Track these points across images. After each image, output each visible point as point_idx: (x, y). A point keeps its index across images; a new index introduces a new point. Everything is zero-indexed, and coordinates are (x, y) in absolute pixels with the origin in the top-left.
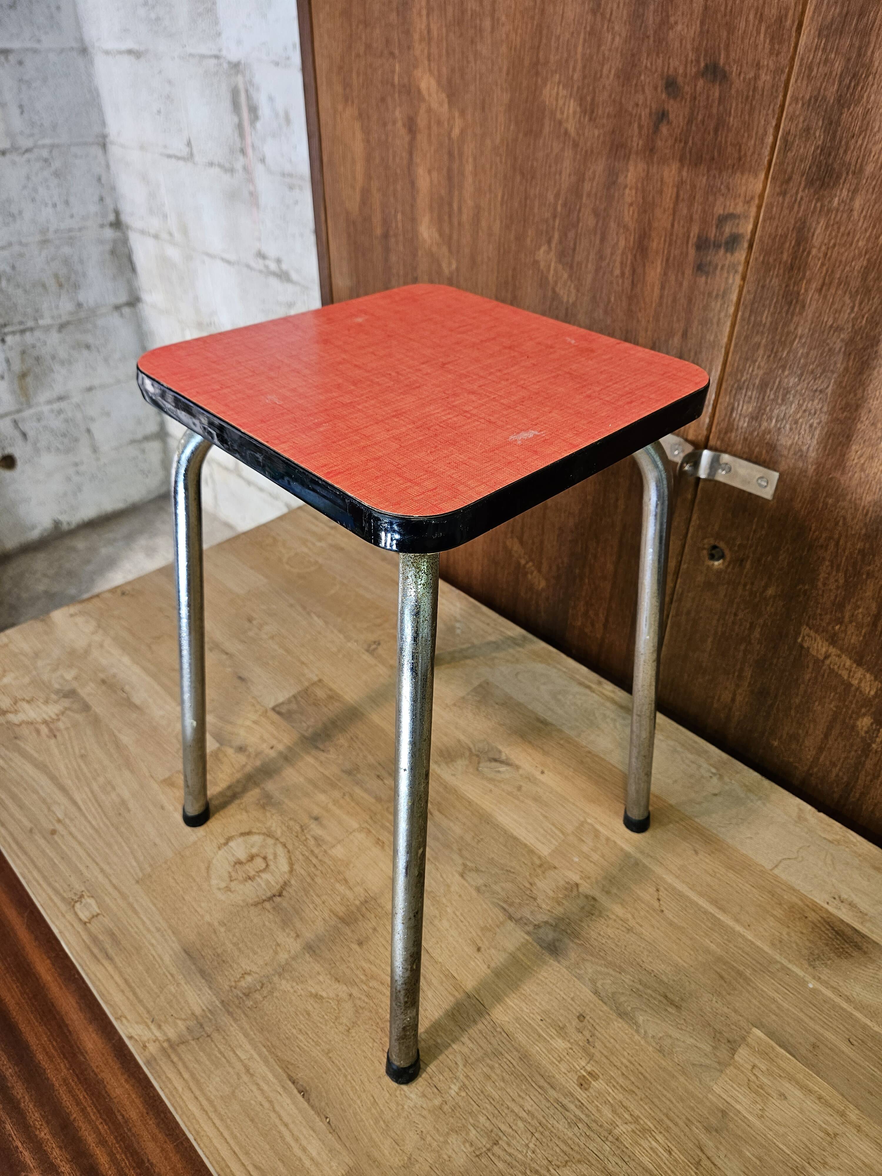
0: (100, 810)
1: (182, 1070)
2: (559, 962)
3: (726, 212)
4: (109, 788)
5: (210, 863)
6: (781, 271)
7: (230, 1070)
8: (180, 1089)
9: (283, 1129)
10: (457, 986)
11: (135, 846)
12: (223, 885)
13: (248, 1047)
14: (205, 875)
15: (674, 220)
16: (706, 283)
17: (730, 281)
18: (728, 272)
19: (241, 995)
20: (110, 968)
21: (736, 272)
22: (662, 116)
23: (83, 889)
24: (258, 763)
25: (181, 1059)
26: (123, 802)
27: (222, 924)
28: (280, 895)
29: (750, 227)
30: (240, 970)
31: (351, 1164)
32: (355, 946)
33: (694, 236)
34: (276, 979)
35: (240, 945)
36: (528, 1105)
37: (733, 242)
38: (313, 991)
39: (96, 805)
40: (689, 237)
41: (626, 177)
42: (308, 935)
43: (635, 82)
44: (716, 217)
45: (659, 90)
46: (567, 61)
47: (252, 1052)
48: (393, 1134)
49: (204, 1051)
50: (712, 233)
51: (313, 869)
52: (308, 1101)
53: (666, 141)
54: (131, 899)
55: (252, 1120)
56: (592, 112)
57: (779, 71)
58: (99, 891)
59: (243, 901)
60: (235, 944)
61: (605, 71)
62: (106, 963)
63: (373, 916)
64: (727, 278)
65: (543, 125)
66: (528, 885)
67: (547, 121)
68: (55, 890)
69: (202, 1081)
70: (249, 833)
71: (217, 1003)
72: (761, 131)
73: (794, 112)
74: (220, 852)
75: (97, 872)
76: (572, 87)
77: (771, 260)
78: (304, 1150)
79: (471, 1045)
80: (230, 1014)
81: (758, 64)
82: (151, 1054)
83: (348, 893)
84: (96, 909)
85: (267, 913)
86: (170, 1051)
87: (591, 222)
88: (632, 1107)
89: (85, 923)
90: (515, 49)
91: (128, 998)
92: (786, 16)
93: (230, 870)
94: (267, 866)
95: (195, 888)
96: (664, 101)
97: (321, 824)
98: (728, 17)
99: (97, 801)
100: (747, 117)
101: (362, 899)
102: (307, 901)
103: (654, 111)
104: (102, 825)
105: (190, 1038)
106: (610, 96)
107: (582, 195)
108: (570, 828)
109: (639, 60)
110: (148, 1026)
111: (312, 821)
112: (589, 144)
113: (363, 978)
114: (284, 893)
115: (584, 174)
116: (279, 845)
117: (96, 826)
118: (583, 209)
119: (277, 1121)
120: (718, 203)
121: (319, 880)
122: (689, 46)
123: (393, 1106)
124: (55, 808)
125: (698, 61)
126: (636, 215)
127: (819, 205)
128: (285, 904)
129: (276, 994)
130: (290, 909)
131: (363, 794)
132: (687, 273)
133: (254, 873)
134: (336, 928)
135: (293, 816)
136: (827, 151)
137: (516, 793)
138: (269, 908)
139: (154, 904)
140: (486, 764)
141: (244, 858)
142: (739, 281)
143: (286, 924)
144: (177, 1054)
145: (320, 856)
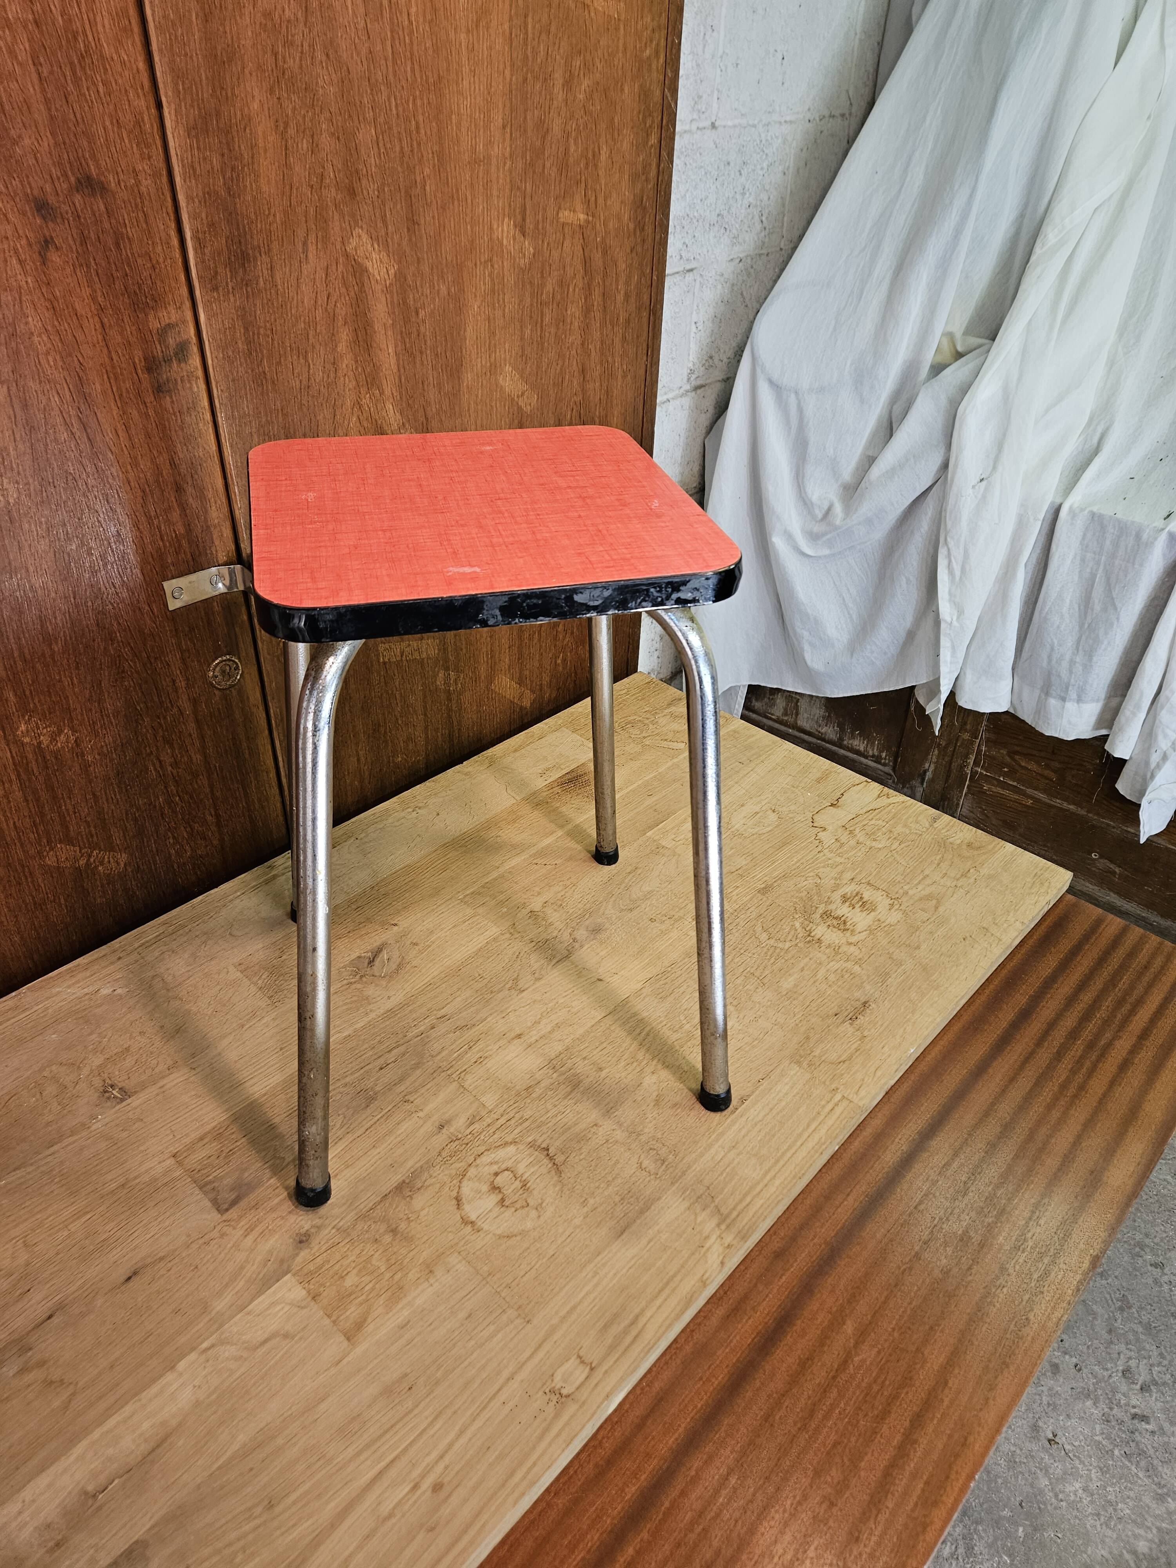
1: (744, 1204)
2: (606, 929)
3: (163, 324)
5: (500, 1237)
6: (242, 360)
7: (736, 1162)
8: (761, 1202)
9: (774, 1112)
12: (534, 1214)
13: (713, 1151)
14: (519, 1238)
15: (110, 352)
16: (172, 402)
17: (195, 388)
18: (189, 382)
19: (664, 1167)
20: (648, 1314)
21: (197, 378)
22: (47, 243)
23: (541, 1393)
25: (734, 1208)
26: (389, 1390)
27: (584, 1203)
28: (548, 1150)
29: (192, 331)
30: (638, 1173)
31: (788, 1062)
32: (604, 1073)
33: (140, 361)
34: (643, 1138)
35: (610, 1179)
37: (181, 352)
38: (653, 1104)
40: (134, 363)
41: (27, 323)
42: (594, 1115)
44: (155, 331)
45: (29, 214)
47: (716, 1146)
48: (761, 1036)
49: (723, 1189)
50: (158, 351)
51: (513, 1121)
52: (749, 1096)
53: (63, 268)
54: (555, 1322)
55: (774, 1136)
57: (156, 175)
58: (544, 1369)
59: (555, 1186)
60: (609, 1184)
63: (569, 1061)
64: (191, 388)
66: (534, 944)
68: (543, 1435)
69: (750, 1184)
70: (458, 1200)
71: (674, 1188)
72: (163, 235)
73: (195, 210)
74: (486, 1227)
75: (514, 1384)
77: (230, 353)
78: (786, 1094)
79: (685, 987)
80: (684, 1173)
81: (134, 170)
82: (734, 1238)
83: (543, 1085)
84: (574, 1361)
85: (571, 1157)
86: (728, 1221)
89: (592, 1366)
91: (681, 1280)
92: (143, 120)
93: (513, 1209)
94: (507, 1170)
95: (538, 1246)
96: (41, 227)
97: (449, 1122)
98: (81, 125)
100: (144, 226)
101: (551, 1072)
102: (554, 1121)
103: (32, 239)
104: (428, 1412)
105: (713, 1205)
110: (708, 1250)
111: (444, 1131)
113: (635, 1064)
114: (543, 1146)
116: (478, 1161)
120: (151, 318)
121: (527, 1114)
122: (48, 161)
123: (741, 1036)
125: (66, 175)
126: (60, 363)
127: (249, 289)
128: (558, 1143)
129: (659, 1135)
130: (564, 1138)
131: (408, 1082)
132: (148, 400)
133: (518, 1182)
134: (583, 1093)
135: (435, 1153)
136: (236, 240)
137: (420, 947)
138: (563, 1158)
139: (561, 1289)
140: (376, 969)
141: (495, 1198)
142: (203, 386)
143: (582, 1138)
144: (730, 1213)
145: (496, 1117)
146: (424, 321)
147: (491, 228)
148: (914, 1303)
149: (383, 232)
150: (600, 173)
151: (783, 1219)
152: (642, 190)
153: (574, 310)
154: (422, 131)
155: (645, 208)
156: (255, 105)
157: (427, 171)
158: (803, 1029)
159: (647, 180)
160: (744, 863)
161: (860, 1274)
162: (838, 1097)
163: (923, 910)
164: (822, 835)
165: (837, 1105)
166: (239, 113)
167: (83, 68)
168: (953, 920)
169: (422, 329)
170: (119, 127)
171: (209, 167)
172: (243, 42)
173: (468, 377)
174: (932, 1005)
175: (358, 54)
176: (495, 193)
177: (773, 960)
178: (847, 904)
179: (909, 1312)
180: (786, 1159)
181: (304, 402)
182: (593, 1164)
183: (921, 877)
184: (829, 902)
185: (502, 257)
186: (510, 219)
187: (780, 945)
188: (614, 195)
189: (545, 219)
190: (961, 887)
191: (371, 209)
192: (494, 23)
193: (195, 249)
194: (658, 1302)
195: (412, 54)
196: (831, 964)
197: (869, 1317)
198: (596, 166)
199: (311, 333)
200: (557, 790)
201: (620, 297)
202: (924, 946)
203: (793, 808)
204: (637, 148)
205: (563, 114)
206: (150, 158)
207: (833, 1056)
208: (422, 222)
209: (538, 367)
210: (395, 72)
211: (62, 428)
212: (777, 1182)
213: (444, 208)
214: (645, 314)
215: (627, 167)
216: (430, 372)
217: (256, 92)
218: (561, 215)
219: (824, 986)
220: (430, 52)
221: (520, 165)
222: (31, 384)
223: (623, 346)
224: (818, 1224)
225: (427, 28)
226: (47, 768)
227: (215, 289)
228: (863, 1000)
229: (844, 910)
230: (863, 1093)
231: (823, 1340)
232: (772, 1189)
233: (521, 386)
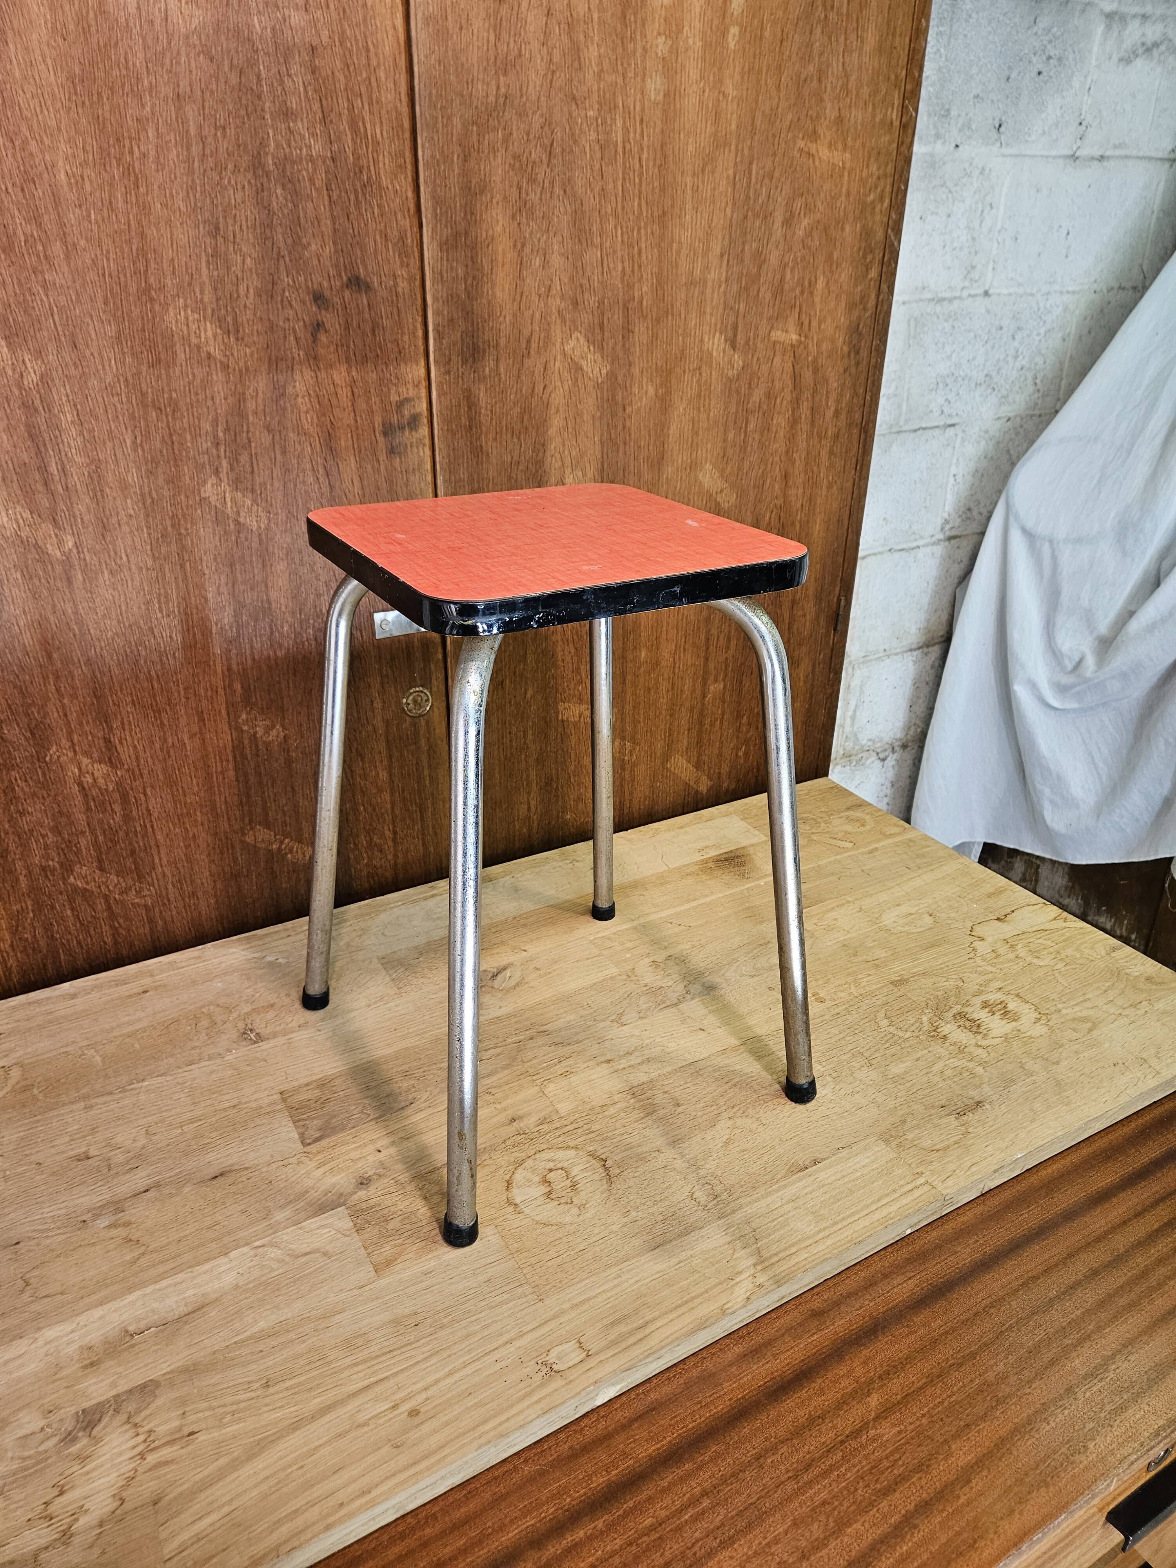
0: (395, 1353)
1: (788, 1253)
2: (722, 989)
3: (401, 398)
4: (360, 1341)
5: (538, 1223)
6: (463, 434)
7: (791, 1214)
9: (846, 1180)
10: (735, 1049)
11: (484, 1303)
12: (575, 1211)
13: (769, 1199)
14: (554, 1228)
15: (355, 416)
16: (401, 462)
17: (422, 454)
18: (418, 448)
19: (715, 1202)
20: (659, 1324)
21: (424, 445)
22: (318, 326)
23: (533, 1362)
24: (399, 1167)
25: (776, 1254)
26: (396, 1322)
27: (626, 1214)
28: (605, 1161)
29: (424, 405)
30: (687, 1201)
31: (875, 1138)
32: (680, 1109)
33: (379, 426)
34: (702, 1173)
35: (658, 1199)
36: (835, 1031)
37: (413, 422)
38: (721, 1145)
39: (383, 1358)
40: (374, 427)
41: (294, 387)
42: (660, 1142)
43: (279, 298)
44: (394, 403)
45: (308, 302)
46: (190, 284)
47: (775, 1196)
48: (854, 1109)
49: (770, 1235)
50: (394, 418)
51: (581, 1130)
52: (823, 1160)
53: (328, 347)
54: (566, 1306)
55: (839, 1200)
56: (238, 331)
57: (411, 279)
58: (543, 1342)
59: (602, 1193)
60: (655, 1203)
61: (242, 290)
62: (651, 1328)
63: (650, 1092)
64: (418, 453)
65: (175, 353)
66: (646, 988)
67: (179, 348)
68: (523, 1398)
69: (800, 1237)
70: (509, 1183)
71: (720, 1222)
72: (411, 327)
73: (439, 310)
74: (527, 1211)
75: (511, 1348)
76: (205, 310)
77: (454, 427)
78: (865, 1166)
80: (733, 1212)
81: (394, 275)
82: (768, 1281)
83: (618, 1106)
84: (573, 1344)
85: (626, 1172)
86: (766, 1264)
87: (266, 439)
88: (839, 982)
89: (588, 1356)
90: (110, 275)
91: (701, 1304)
93: (557, 1203)
94: (562, 1169)
95: (571, 1238)
96: (315, 313)
97: (521, 1118)
98: (357, 237)
99: (378, 1356)
100: (397, 318)
101: (629, 1097)
102: (618, 1139)
103: (308, 322)
104: (424, 1349)
105: (755, 1246)
106: (255, 315)
107: (247, 415)
108: (596, 951)
109: (279, 278)
110: (737, 1284)
111: (515, 1124)
112: (242, 364)
114: (603, 1157)
115: (244, 394)
116: (537, 1156)
117: (426, 1355)
118: (251, 429)
119: (840, 1182)
120: (393, 392)
121: (595, 1127)
122: (328, 263)
123: (831, 1105)
124: (362, 1418)
125: (340, 276)
126: (315, 421)
127: (476, 375)
128: (617, 1158)
129: (719, 1173)
130: (625, 1154)
131: (494, 1078)
132: (381, 459)
133: (568, 1181)
134: (655, 1121)
135: (501, 1140)
136: (470, 334)
137: (542, 972)
138: (618, 1171)
139: (581, 1281)
140: (497, 983)
141: (544, 1189)
142: (428, 452)
143: (642, 1158)
144: (771, 1257)
145: (565, 1123)
146: (630, 417)
147: (702, 341)
148: (954, 1398)
149: (599, 338)
150: (816, 300)
151: (830, 1283)
152: (859, 318)
153: (780, 421)
154: (644, 256)
155: (861, 334)
156: (499, 229)
157: (645, 289)
158: (902, 1112)
159: (865, 309)
160: (884, 955)
161: (901, 1355)
162: (921, 1180)
163: (1074, 1030)
164: (977, 944)
165: (917, 1187)
166: (484, 234)
167: (364, 195)
168: (1107, 1045)
169: (628, 424)
170: (386, 240)
171: (454, 275)
172: (493, 178)
173: (669, 471)
174: (1056, 1119)
175: (592, 191)
176: (708, 310)
177: (887, 1045)
178: (987, 1010)
179: (946, 1403)
180: (845, 1223)
181: (513, 475)
182: (646, 1183)
183: (1082, 999)
184: (967, 1004)
185: (711, 367)
186: (721, 333)
187: (901, 1034)
188: (829, 320)
189: (756, 336)
190: (1126, 1016)
191: (591, 317)
192: (719, 169)
193: (435, 339)
194: (671, 1316)
195: (640, 193)
196: (952, 1060)
197: (899, 1397)
198: (811, 293)
199: (526, 418)
200: (711, 865)
201: (830, 413)
202: (1064, 1063)
203: (953, 915)
204: (856, 279)
205: (781, 247)
206: (408, 266)
207: (927, 1143)
208: (637, 330)
209: (739, 469)
210: (623, 208)
211: (310, 473)
212: (829, 1242)
213: (658, 320)
214: (856, 431)
215: (844, 297)
216: (632, 462)
217: (500, 217)
218: (773, 334)
219: (937, 1079)
220: (657, 191)
221: (735, 287)
222: (291, 435)
223: (830, 458)
224: (868, 1297)
225: (656, 170)
226: (258, 755)
227: (448, 372)
228: (977, 1099)
229: (982, 1015)
230: (950, 1182)
231: (840, 1405)
232: (821, 1247)
233: (720, 484)
